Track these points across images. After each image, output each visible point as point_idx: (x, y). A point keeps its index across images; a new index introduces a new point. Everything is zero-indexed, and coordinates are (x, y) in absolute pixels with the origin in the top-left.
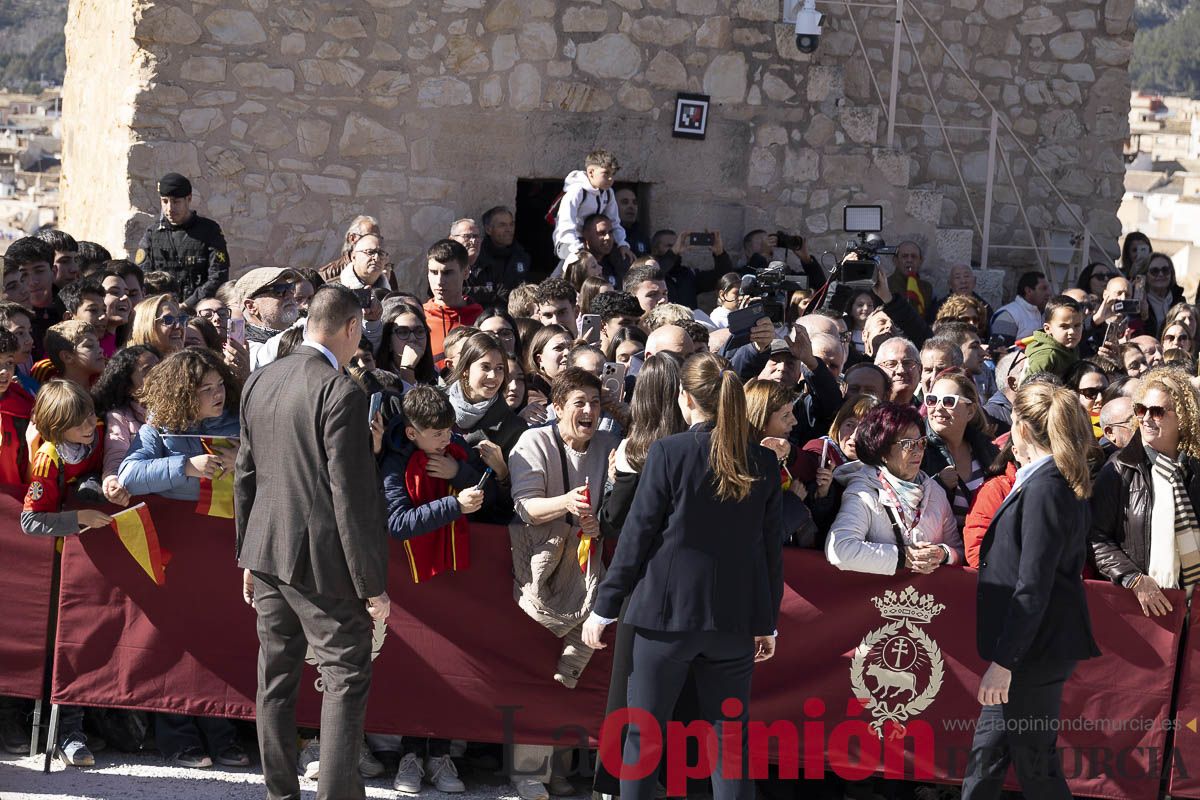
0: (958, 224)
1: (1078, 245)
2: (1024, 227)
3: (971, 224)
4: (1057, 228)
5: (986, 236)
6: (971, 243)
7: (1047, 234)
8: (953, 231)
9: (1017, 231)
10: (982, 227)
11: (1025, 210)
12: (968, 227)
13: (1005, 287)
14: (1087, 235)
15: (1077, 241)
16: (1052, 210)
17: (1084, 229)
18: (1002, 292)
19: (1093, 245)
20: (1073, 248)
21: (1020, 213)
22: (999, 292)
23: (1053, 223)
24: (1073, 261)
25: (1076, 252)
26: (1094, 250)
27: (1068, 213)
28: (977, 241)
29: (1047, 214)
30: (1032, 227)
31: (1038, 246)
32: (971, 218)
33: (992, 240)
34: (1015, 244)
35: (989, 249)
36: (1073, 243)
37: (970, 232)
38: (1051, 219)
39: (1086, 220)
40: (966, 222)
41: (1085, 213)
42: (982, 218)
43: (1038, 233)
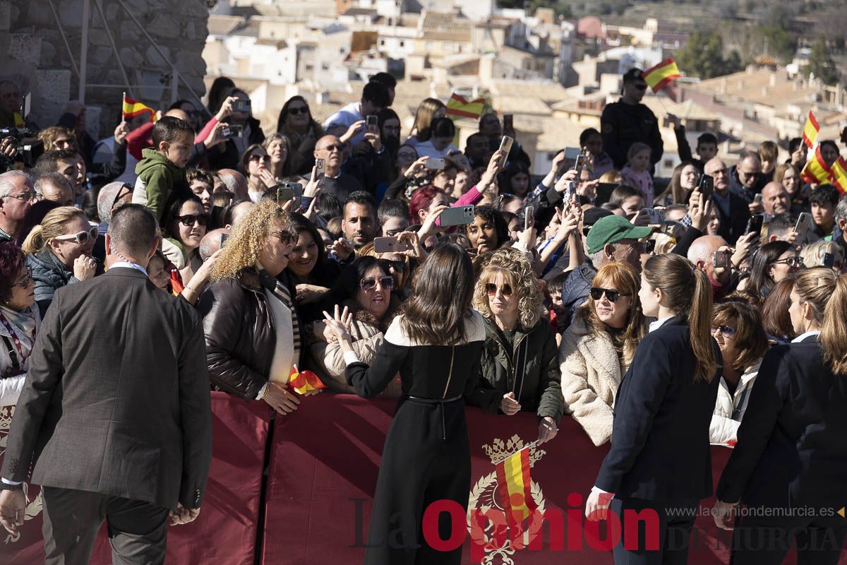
0: (56, 65)
1: (167, 84)
2: (117, 68)
3: (68, 65)
4: (147, 68)
5: (82, 75)
6: (69, 82)
7: (138, 74)
8: (52, 72)
9: (111, 71)
10: (79, 67)
11: (118, 52)
12: (66, 68)
13: (100, 122)
14: (175, 74)
15: (166, 80)
16: (143, 52)
17: (171, 69)
18: (98, 127)
19: (181, 84)
20: (163, 87)
21: (113, 55)
22: (96, 128)
23: (144, 63)
24: (163, 99)
25: (166, 90)
26: (182, 88)
27: (158, 55)
28: (75, 80)
29: (138, 55)
30: (125, 67)
31: (131, 84)
32: (68, 60)
33: (89, 80)
34: (110, 82)
35: (86, 88)
36: (162, 81)
37: (67, 73)
38: (142, 60)
39: (174, 60)
40: (64, 63)
41: (172, 54)
42: (78, 59)
43: (130, 73)
